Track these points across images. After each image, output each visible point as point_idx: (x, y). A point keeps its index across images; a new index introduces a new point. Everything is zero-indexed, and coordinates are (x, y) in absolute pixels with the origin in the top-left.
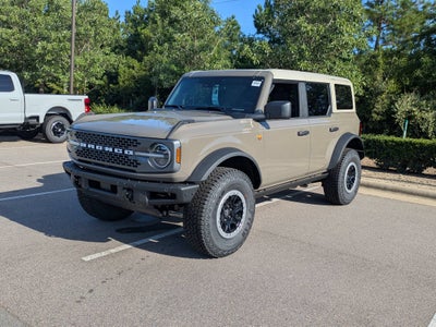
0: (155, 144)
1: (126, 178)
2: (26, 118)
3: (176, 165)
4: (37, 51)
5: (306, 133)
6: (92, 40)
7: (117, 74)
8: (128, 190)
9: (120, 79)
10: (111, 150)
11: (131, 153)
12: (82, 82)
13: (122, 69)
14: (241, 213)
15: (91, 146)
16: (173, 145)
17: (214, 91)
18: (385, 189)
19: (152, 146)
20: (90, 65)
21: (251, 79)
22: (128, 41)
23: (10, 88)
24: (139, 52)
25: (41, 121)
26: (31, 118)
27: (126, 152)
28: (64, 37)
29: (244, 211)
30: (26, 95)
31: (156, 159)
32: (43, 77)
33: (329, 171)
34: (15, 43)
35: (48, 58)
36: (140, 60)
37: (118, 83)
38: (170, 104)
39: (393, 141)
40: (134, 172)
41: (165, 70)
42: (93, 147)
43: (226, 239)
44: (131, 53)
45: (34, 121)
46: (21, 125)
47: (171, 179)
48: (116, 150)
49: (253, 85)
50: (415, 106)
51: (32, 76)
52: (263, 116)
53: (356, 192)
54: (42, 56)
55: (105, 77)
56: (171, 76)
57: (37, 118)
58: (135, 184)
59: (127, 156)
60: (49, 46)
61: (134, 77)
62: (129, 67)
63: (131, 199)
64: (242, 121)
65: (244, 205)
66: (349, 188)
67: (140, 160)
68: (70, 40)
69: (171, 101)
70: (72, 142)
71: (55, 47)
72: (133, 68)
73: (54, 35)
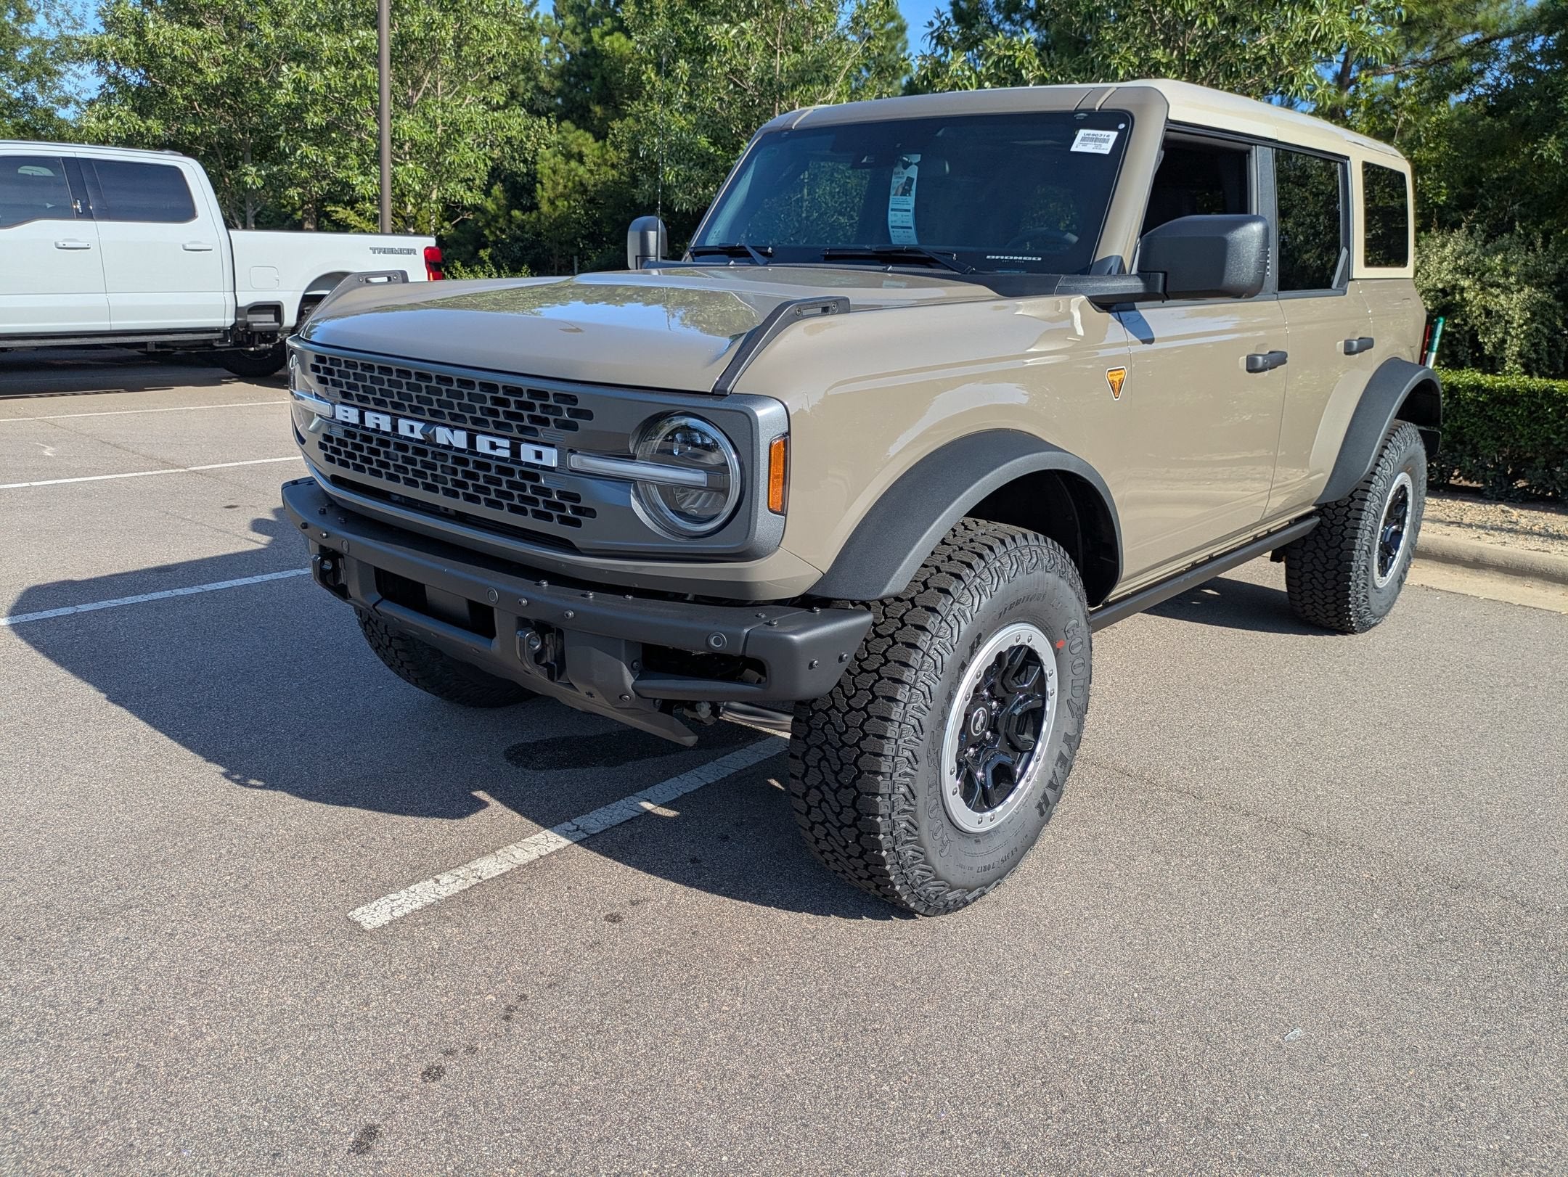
0: (666, 416)
1: (532, 572)
2: (238, 311)
3: (765, 523)
4: (281, 96)
5: (1277, 359)
6: (447, 61)
7: (533, 177)
8: (542, 628)
9: (543, 194)
10: (460, 439)
11: (551, 457)
12: (423, 197)
13: (548, 161)
14: (1036, 716)
15: (378, 421)
16: (750, 423)
17: (897, 182)
18: (1477, 564)
19: (650, 425)
20: (447, 143)
21: (1069, 122)
22: (563, 73)
23: (185, 212)
24: (598, 110)
25: (290, 319)
26: (258, 308)
27: (527, 452)
28: (362, 49)
29: (1051, 706)
30: (237, 235)
31: (667, 490)
32: (303, 183)
33: (1322, 509)
34: (213, 75)
35: (314, 119)
36: (600, 135)
37: (534, 207)
38: (712, 241)
39: (1478, 388)
40: (566, 545)
41: (681, 152)
42: (385, 423)
43: (977, 837)
44: (576, 113)
45: (267, 320)
46: (227, 332)
47: (744, 586)
48: (483, 444)
49: (1077, 147)
50: (1466, 272)
51: (269, 179)
52: (1133, 285)
53: (1400, 581)
54: (295, 113)
55: (497, 189)
56: (697, 173)
57: (276, 309)
58: (570, 605)
59: (532, 473)
60: (316, 81)
61: (582, 188)
62: (568, 156)
63: (557, 669)
64: (1029, 308)
65: (1052, 685)
66: (1384, 569)
67: (594, 494)
68: (376, 60)
69: (715, 232)
70: (311, 403)
71: (337, 83)
72: (580, 158)
73: (328, 42)
